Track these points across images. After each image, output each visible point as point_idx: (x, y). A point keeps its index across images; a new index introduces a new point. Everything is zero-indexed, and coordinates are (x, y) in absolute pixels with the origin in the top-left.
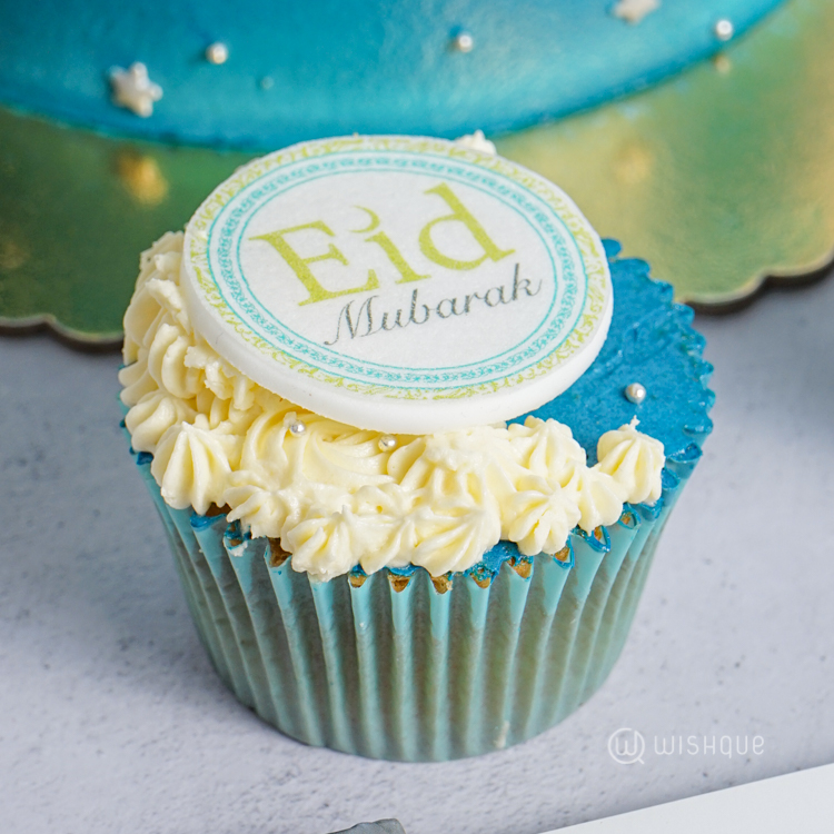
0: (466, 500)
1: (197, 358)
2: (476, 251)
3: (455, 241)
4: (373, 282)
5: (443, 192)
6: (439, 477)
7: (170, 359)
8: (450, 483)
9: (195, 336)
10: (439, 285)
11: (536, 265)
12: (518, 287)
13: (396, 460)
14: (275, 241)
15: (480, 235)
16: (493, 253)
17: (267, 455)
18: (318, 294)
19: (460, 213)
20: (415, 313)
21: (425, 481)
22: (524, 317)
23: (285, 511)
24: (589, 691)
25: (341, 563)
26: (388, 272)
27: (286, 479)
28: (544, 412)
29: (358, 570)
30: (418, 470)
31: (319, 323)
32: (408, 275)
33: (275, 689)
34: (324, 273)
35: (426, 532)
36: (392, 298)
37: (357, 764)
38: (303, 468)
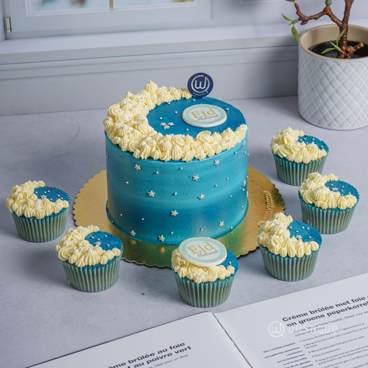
0: (214, 273)
1: (182, 260)
2: (211, 248)
3: (208, 247)
4: (200, 252)
5: (206, 242)
6: (210, 271)
7: (179, 261)
8: (212, 272)
9: (182, 258)
10: (208, 252)
11: (218, 249)
12: (216, 252)
13: (205, 270)
14: (189, 248)
15: (211, 247)
16: (213, 248)
17: (191, 270)
18: (195, 253)
19: (209, 245)
20: (206, 254)
21: (209, 272)
22: (218, 254)
23: (194, 276)
24: (226, 299)
25: (200, 282)
26: (202, 251)
27: (194, 273)
28: (221, 264)
29: (202, 282)
30: (208, 271)
31: (196, 256)
32: (204, 251)
33: (191, 300)
34: (195, 251)
35: (210, 277)
36: (203, 253)
37: (201, 308)
38: (195, 271)
